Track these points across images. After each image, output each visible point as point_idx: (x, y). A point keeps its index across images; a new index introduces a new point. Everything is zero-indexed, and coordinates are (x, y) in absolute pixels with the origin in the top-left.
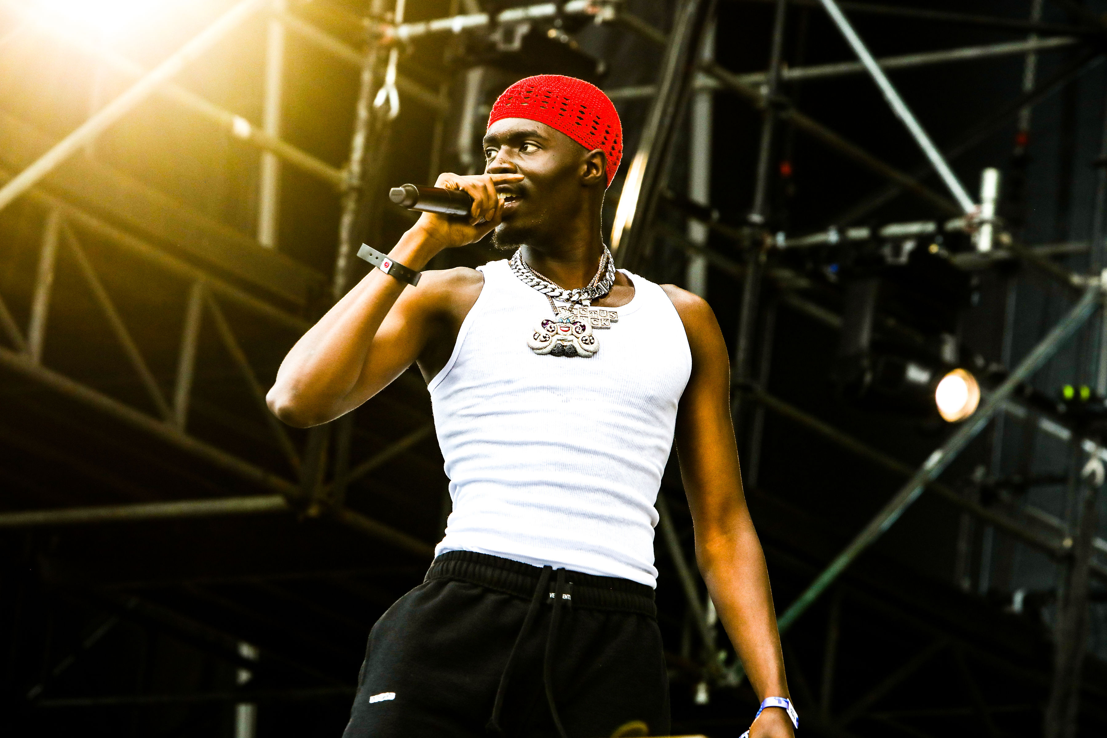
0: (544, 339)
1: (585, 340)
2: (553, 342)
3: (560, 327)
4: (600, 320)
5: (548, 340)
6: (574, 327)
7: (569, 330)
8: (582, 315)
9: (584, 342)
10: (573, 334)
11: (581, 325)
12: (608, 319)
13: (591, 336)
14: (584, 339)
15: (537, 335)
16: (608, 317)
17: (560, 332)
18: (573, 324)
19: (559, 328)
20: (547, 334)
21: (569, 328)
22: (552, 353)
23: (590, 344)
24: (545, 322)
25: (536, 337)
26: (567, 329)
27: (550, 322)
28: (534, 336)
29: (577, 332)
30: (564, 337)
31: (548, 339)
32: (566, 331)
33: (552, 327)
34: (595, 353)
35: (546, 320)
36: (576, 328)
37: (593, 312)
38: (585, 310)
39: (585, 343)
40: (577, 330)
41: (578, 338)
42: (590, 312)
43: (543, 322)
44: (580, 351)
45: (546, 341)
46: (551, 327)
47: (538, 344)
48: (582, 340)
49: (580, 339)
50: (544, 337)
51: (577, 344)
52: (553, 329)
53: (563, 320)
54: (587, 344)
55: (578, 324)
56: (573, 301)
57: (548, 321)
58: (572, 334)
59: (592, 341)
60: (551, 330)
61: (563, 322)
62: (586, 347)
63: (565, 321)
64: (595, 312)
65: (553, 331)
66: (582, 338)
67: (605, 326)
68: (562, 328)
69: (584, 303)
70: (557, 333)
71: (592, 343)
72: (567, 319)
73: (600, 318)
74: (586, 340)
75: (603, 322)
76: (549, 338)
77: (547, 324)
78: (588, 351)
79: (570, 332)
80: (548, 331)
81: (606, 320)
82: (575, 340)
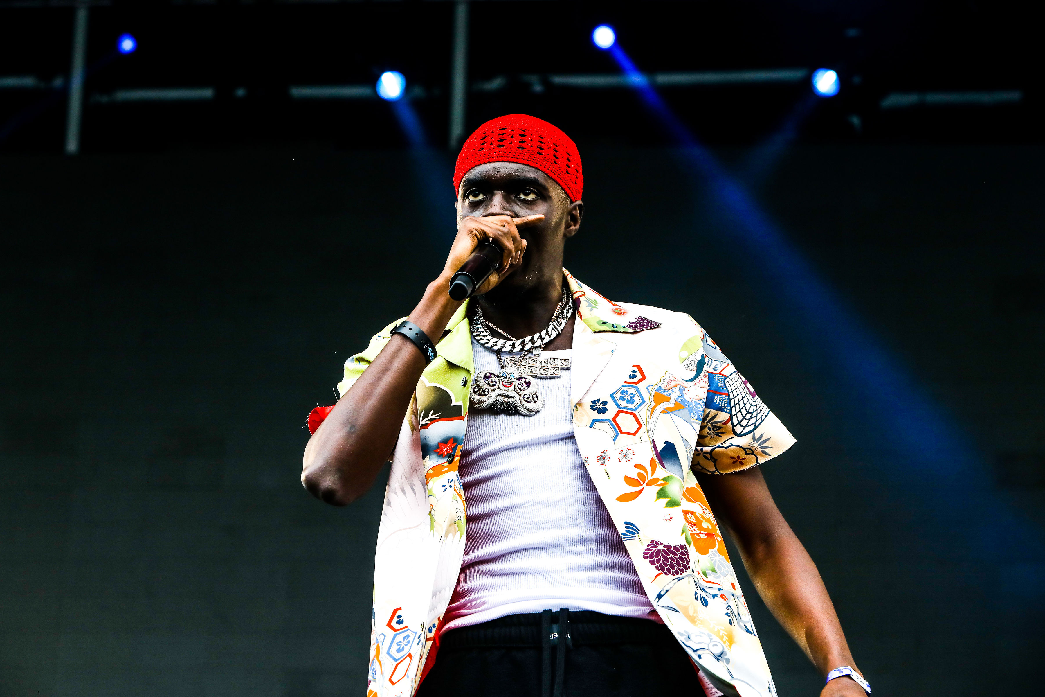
1: (526, 398)
2: (493, 397)
4: (549, 369)
5: (488, 395)
6: (517, 382)
7: (512, 385)
8: (530, 365)
9: (525, 399)
10: (516, 390)
11: (525, 382)
12: (558, 368)
13: (535, 394)
14: (526, 396)
15: (478, 388)
16: (559, 366)
17: (501, 387)
18: (517, 380)
19: (501, 382)
20: (486, 388)
21: (512, 383)
23: (533, 402)
24: (487, 375)
25: (476, 390)
26: (509, 384)
27: (493, 376)
29: (520, 389)
30: (506, 393)
31: (487, 393)
32: (508, 387)
33: (494, 380)
34: (537, 412)
35: (488, 373)
36: (519, 384)
37: (543, 362)
38: (535, 359)
39: (526, 401)
40: (520, 386)
41: (520, 395)
42: (540, 361)
43: (485, 375)
44: (521, 409)
45: (484, 395)
46: (492, 382)
47: (476, 398)
48: (524, 398)
49: (522, 396)
50: (484, 392)
51: (518, 400)
52: (494, 383)
53: (507, 374)
54: (530, 402)
55: (523, 380)
57: (491, 374)
58: (514, 391)
59: (536, 399)
60: (491, 384)
61: (506, 377)
62: (527, 405)
63: (508, 376)
64: (546, 361)
65: (494, 385)
66: (524, 395)
67: (554, 375)
68: (504, 383)
70: (499, 388)
71: (535, 402)
73: (549, 366)
74: (528, 398)
75: (552, 371)
76: (489, 393)
77: (490, 377)
78: (528, 410)
79: (512, 388)
80: (489, 384)
81: (556, 369)
82: (517, 396)
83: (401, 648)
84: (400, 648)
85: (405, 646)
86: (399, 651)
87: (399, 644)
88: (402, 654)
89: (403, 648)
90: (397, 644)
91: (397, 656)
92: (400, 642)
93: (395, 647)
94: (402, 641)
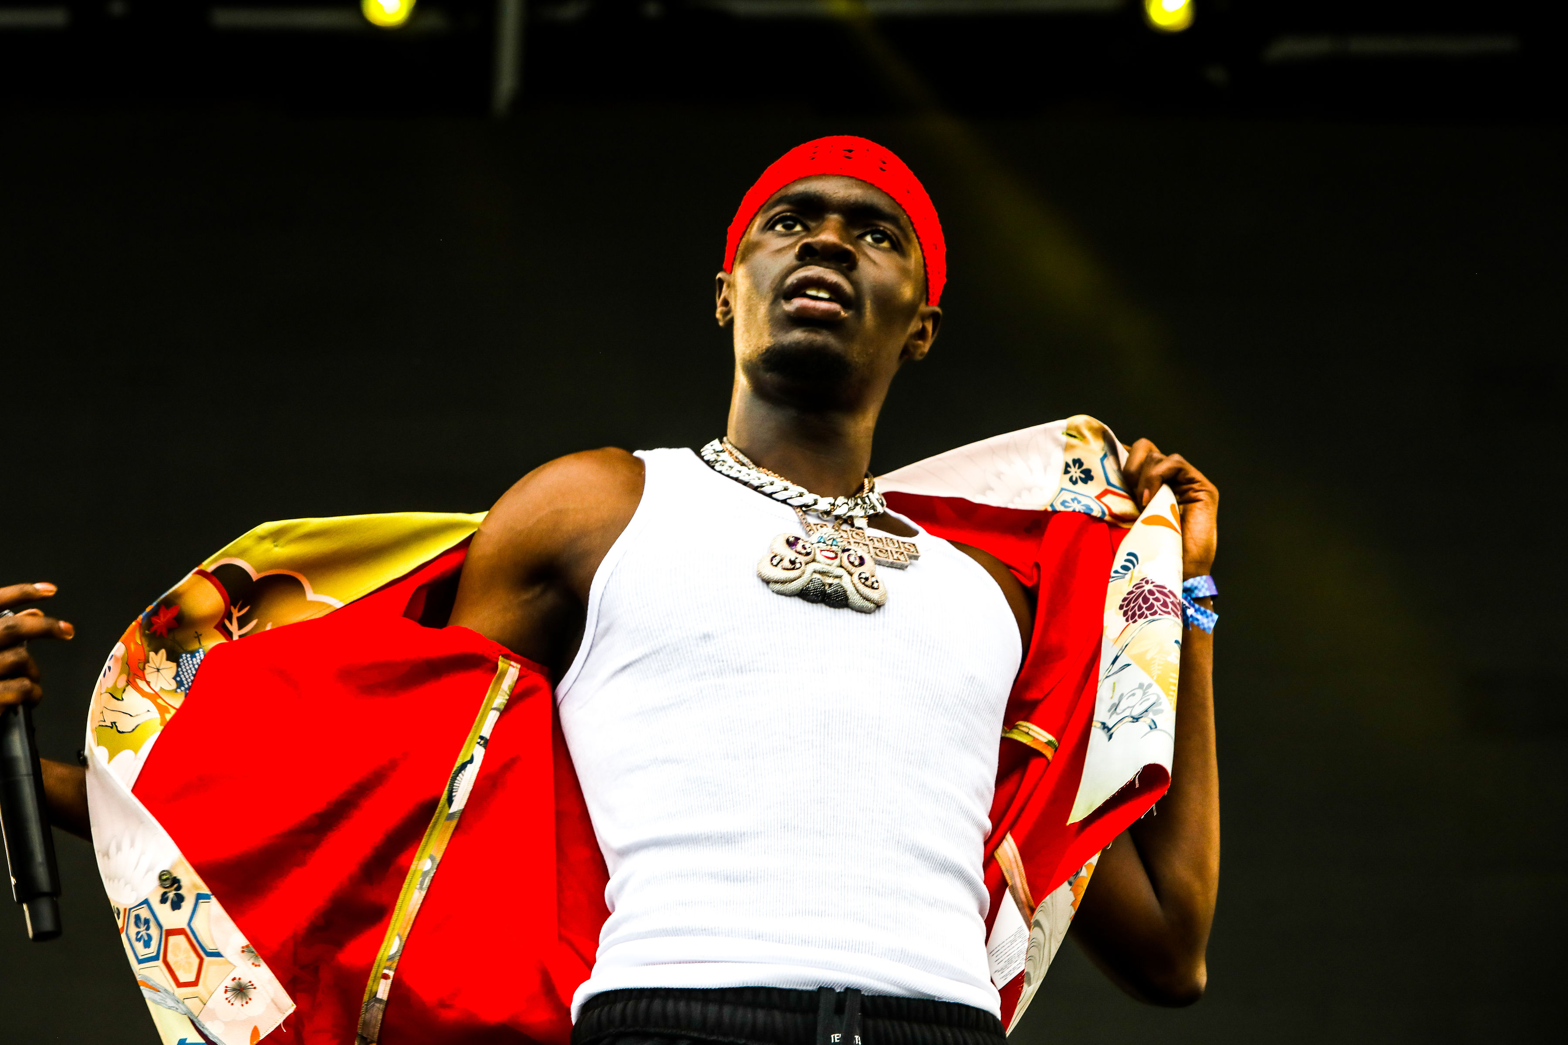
0: (790, 566)
1: (863, 581)
2: (806, 575)
3: (821, 551)
4: (889, 552)
5: (798, 570)
6: (845, 553)
7: (837, 557)
8: (857, 540)
10: (843, 565)
11: (855, 555)
12: (902, 553)
13: (874, 575)
14: (862, 576)
15: (778, 559)
16: (905, 550)
17: (819, 557)
18: (843, 550)
19: (818, 551)
20: (795, 559)
21: (837, 553)
22: (804, 594)
23: (872, 587)
24: (792, 539)
25: (775, 562)
26: (833, 555)
27: (801, 541)
28: (772, 560)
29: (852, 563)
30: (826, 568)
31: (796, 567)
32: (832, 558)
33: (806, 548)
34: (878, 606)
35: (793, 537)
36: (848, 556)
37: (875, 539)
38: (860, 534)
39: (864, 585)
41: (852, 575)
42: (871, 538)
43: (787, 540)
44: (854, 598)
45: (793, 569)
46: (803, 549)
47: (778, 573)
48: (860, 578)
49: (856, 576)
50: (793, 562)
51: (850, 585)
52: (809, 550)
53: (826, 540)
54: (867, 587)
55: (852, 553)
56: (837, 517)
57: (797, 538)
58: (841, 566)
59: (876, 584)
60: (803, 553)
61: (826, 544)
62: (865, 592)
63: (829, 543)
64: (879, 539)
65: (808, 554)
66: (860, 574)
68: (823, 553)
69: (858, 523)
70: (814, 560)
71: (876, 588)
72: (832, 540)
73: (888, 548)
74: (866, 580)
75: (895, 556)
76: (799, 565)
77: (795, 543)
78: (867, 601)
79: (837, 561)
80: (799, 553)
82: (846, 577)
83: (146, 938)
84: (144, 940)
85: (148, 932)
86: (147, 945)
87: (139, 936)
88: (154, 944)
89: (149, 936)
90: (138, 940)
91: (153, 949)
92: (138, 933)
93: (139, 946)
94: (138, 930)
